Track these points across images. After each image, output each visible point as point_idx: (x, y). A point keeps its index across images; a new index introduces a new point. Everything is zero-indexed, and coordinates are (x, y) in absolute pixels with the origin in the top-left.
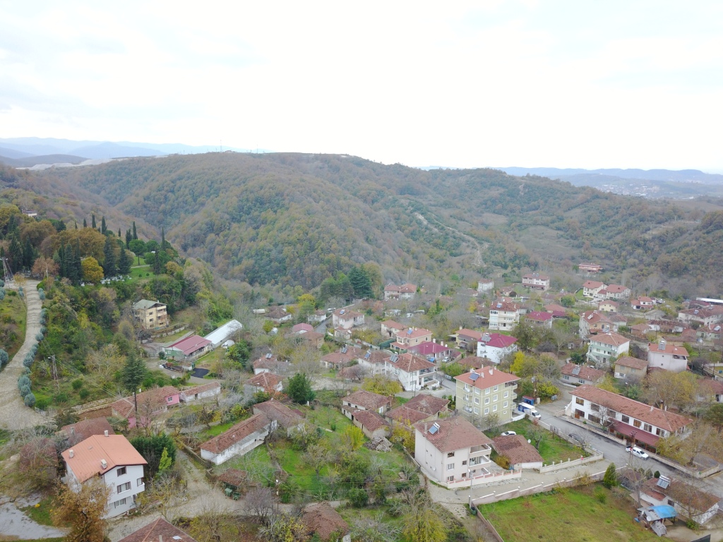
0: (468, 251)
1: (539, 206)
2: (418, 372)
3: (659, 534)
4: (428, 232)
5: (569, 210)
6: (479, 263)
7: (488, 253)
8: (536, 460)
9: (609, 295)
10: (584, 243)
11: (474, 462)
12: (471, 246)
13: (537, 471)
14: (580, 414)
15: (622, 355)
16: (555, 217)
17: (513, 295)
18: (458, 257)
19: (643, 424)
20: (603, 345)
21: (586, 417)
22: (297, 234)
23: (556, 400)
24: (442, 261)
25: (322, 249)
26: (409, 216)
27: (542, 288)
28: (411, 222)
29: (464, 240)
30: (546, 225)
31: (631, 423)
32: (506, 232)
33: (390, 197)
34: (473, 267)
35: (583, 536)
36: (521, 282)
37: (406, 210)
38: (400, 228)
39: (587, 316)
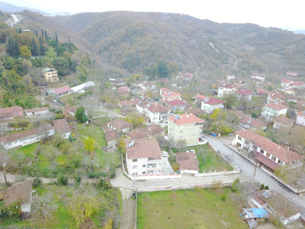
0: (231, 62)
1: (273, 43)
2: (159, 113)
3: (251, 227)
4: (214, 51)
5: (289, 45)
6: (235, 68)
7: (241, 64)
8: (194, 169)
9: (294, 86)
10: (292, 62)
11: (152, 166)
12: (233, 59)
13: (193, 175)
14: (239, 145)
15: (281, 116)
16: (280, 48)
17: (243, 83)
18: (226, 65)
19: (271, 155)
20: (271, 109)
21: (242, 147)
22: (147, 48)
23: (230, 136)
24: (217, 66)
25: (158, 56)
26: (206, 43)
27: (261, 81)
28: (206, 46)
29: (230, 56)
30: (275, 52)
31: (265, 154)
32: (254, 54)
33: (199, 34)
34: (232, 69)
35: (197, 222)
36: (250, 77)
37: (205, 40)
38: (201, 49)
39: (272, 94)
